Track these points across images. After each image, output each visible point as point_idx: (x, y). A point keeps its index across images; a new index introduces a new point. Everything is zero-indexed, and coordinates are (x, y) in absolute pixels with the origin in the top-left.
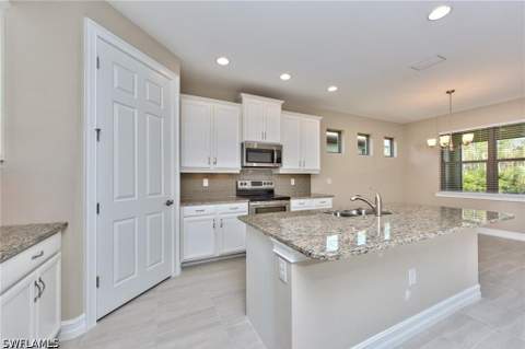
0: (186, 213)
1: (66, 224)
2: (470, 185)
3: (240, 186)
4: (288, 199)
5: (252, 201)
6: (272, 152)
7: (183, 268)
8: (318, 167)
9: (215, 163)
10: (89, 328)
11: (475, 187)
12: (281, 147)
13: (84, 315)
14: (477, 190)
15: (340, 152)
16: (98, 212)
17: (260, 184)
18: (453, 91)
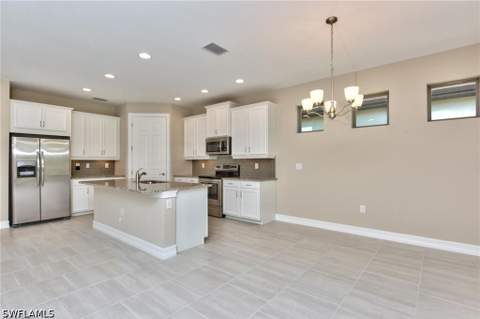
8: (266, 152)
12: (231, 137)
18: (335, 20)
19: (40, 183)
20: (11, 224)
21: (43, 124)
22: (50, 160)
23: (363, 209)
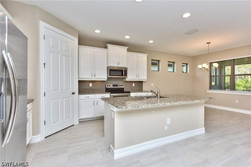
0: (81, 98)
1: (33, 100)
2: (240, 88)
3: (107, 87)
4: (130, 92)
5: (111, 93)
6: (122, 71)
7: (79, 122)
8: (146, 78)
9: (95, 76)
10: (42, 140)
11: (242, 89)
12: (127, 68)
13: (40, 135)
14: (244, 90)
15: (158, 70)
16: (45, 96)
17: (117, 85)
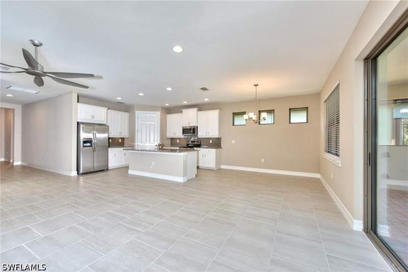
3: (187, 142)
6: (191, 129)
8: (217, 135)
9: (175, 135)
12: (197, 127)
17: (194, 142)
18: (257, 85)
19: (94, 150)
20: (78, 173)
21: (93, 117)
22: (100, 140)
23: (263, 161)
